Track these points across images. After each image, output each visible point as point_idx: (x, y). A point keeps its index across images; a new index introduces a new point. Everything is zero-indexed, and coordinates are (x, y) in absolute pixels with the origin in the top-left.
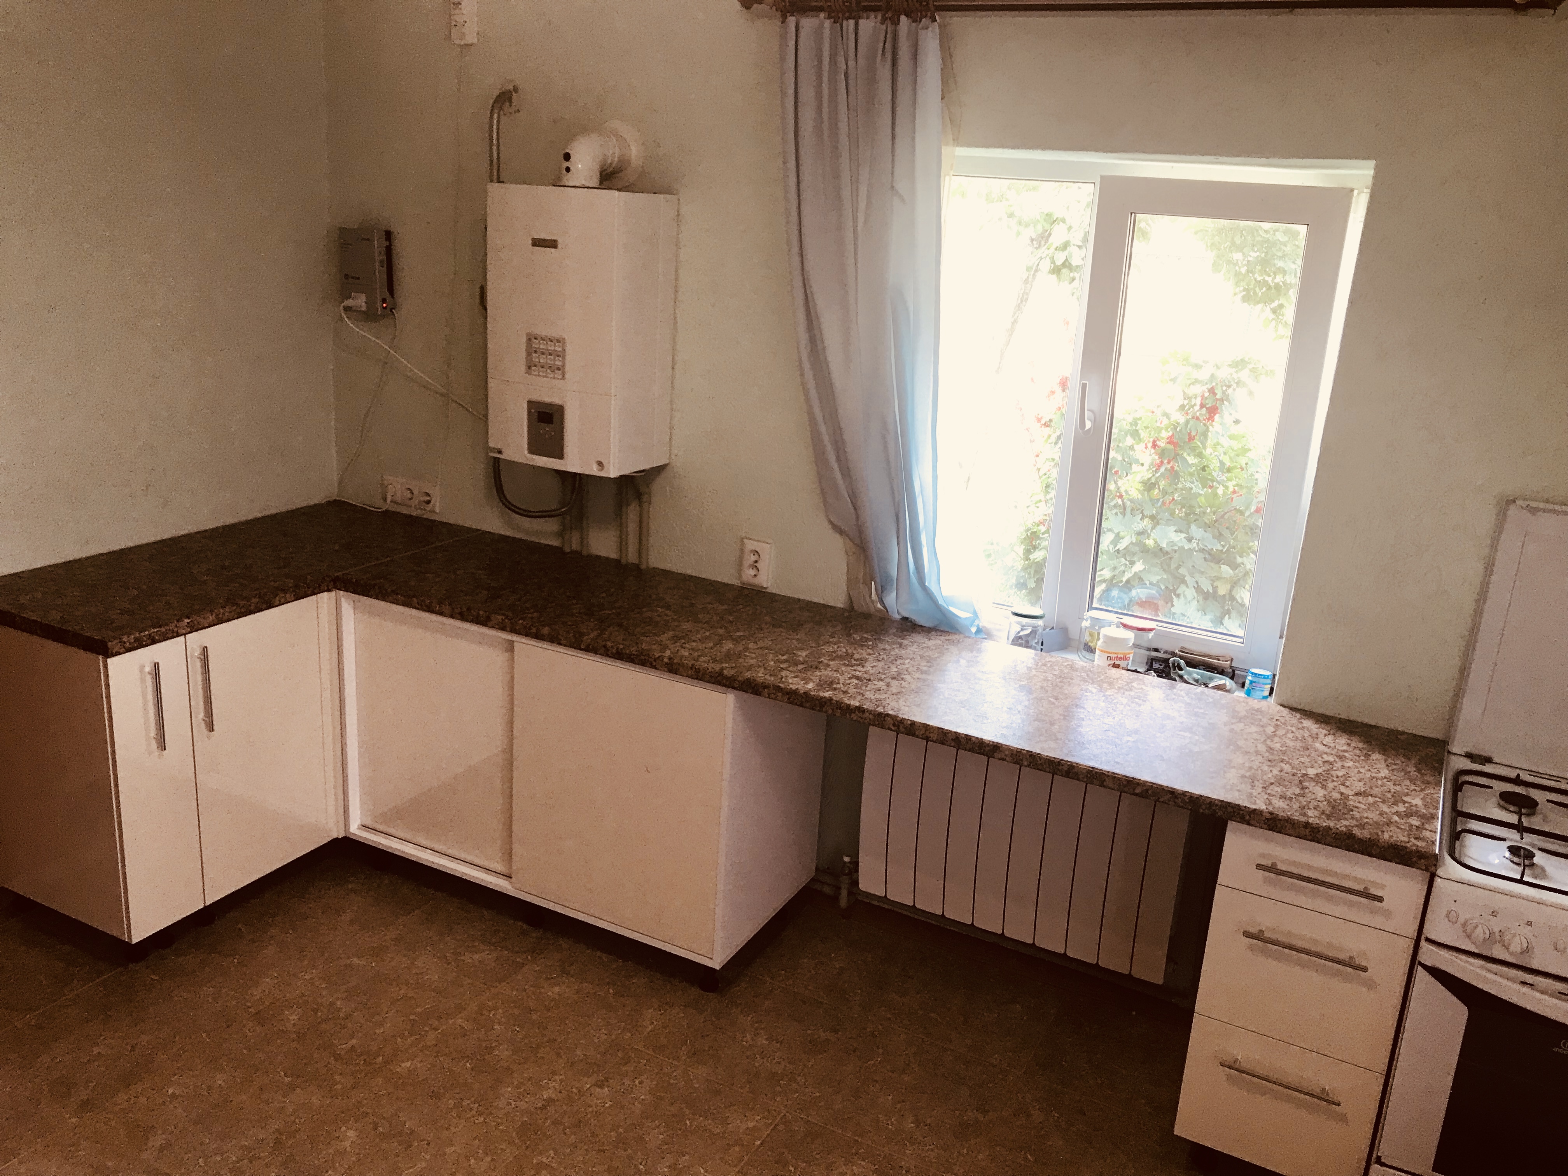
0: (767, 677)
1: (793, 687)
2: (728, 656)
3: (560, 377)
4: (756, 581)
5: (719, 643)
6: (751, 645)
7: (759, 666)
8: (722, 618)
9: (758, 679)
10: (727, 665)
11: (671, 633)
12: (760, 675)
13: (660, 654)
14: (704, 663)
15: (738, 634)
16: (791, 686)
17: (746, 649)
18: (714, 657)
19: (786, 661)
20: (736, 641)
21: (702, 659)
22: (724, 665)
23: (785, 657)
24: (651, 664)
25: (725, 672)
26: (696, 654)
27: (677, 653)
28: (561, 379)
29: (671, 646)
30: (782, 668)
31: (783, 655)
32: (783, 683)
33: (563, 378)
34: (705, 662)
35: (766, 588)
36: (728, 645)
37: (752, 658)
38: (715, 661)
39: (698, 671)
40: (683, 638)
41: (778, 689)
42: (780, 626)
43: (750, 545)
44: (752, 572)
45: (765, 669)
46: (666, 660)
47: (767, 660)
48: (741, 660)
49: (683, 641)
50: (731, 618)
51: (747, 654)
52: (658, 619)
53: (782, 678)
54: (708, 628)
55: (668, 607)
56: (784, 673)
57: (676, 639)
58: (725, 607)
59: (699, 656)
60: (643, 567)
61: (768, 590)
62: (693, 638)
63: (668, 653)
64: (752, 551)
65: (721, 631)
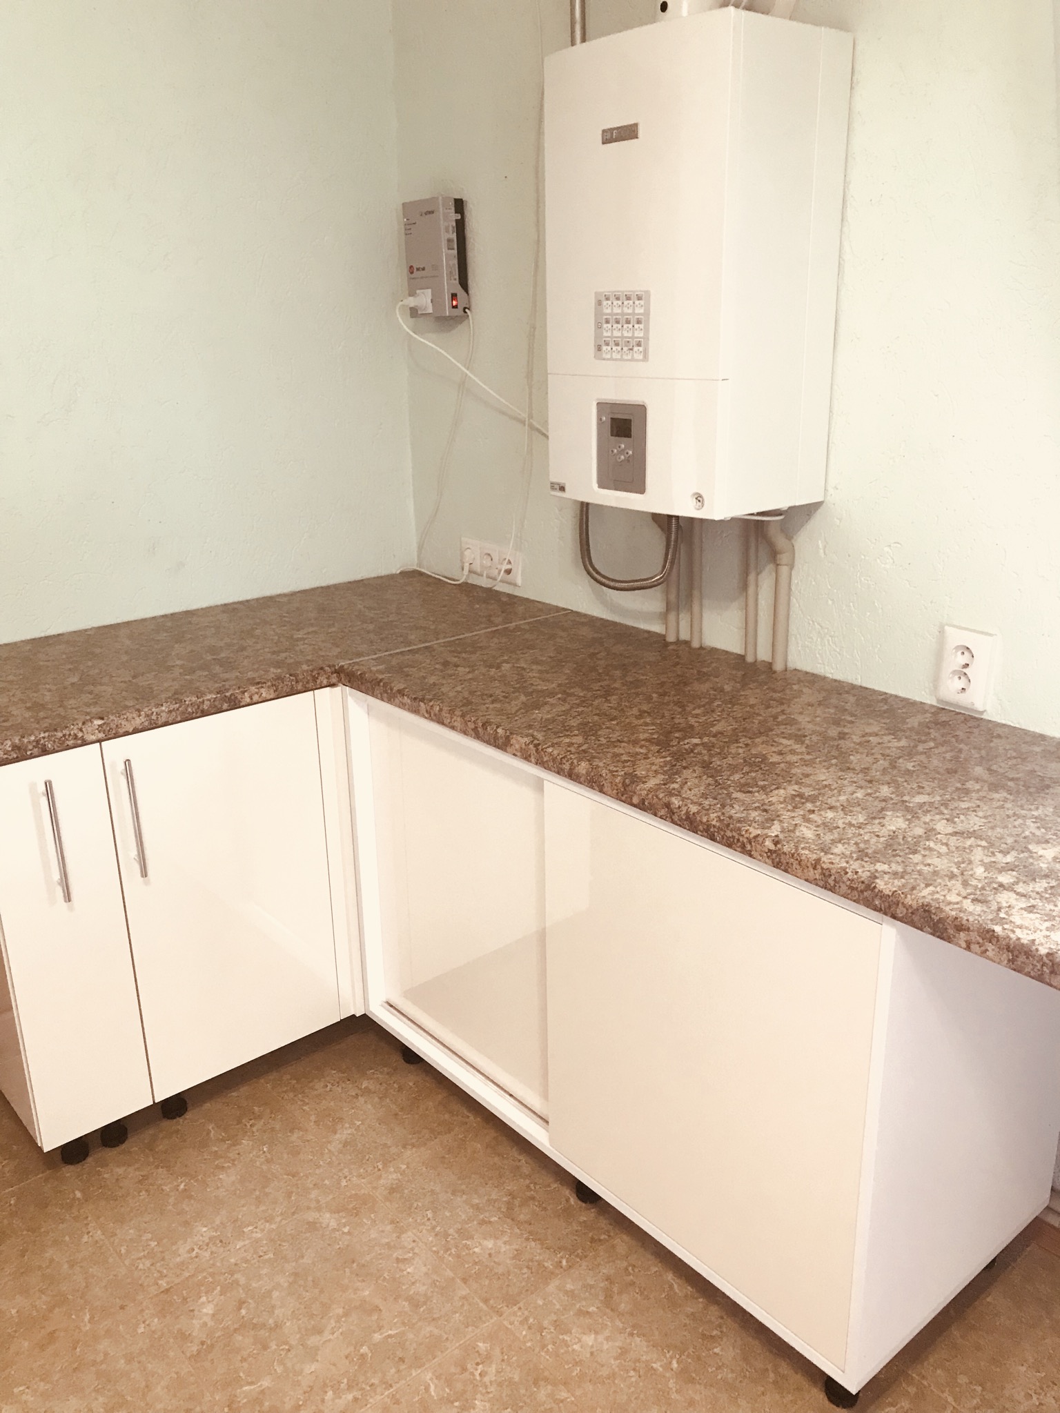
0: (967, 904)
1: (1025, 937)
2: (893, 847)
3: (641, 357)
4: (964, 700)
5: (877, 816)
6: (942, 826)
7: (952, 876)
8: (893, 766)
9: (947, 909)
10: (885, 867)
11: (792, 789)
12: (953, 898)
13: (759, 832)
14: (838, 857)
15: (920, 799)
16: (1019, 933)
17: (930, 832)
18: (862, 846)
19: (1009, 868)
20: (912, 813)
21: (839, 849)
22: (880, 867)
23: (1009, 858)
24: (743, 846)
25: (880, 884)
26: (828, 838)
27: (793, 831)
28: (643, 361)
29: (786, 815)
30: (1001, 885)
31: (1005, 853)
32: (1002, 921)
33: (646, 358)
34: (843, 855)
35: (982, 713)
36: (895, 822)
37: (940, 855)
38: (862, 855)
39: (826, 874)
40: (813, 799)
41: (989, 936)
42: (1003, 787)
43: (955, 637)
44: (959, 684)
45: (965, 884)
46: (769, 844)
47: (970, 862)
48: (916, 858)
49: (809, 806)
50: (910, 766)
51: (932, 844)
52: (775, 759)
53: (999, 909)
54: (863, 783)
55: (799, 738)
56: (1005, 898)
57: (797, 800)
58: (903, 743)
59: (834, 842)
60: (778, 667)
61: (985, 716)
62: (832, 802)
63: (775, 830)
64: (957, 648)
65: (885, 791)
